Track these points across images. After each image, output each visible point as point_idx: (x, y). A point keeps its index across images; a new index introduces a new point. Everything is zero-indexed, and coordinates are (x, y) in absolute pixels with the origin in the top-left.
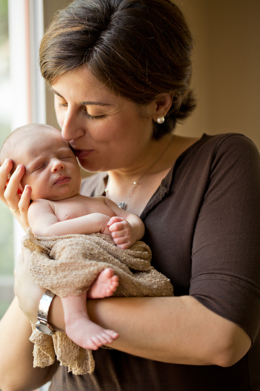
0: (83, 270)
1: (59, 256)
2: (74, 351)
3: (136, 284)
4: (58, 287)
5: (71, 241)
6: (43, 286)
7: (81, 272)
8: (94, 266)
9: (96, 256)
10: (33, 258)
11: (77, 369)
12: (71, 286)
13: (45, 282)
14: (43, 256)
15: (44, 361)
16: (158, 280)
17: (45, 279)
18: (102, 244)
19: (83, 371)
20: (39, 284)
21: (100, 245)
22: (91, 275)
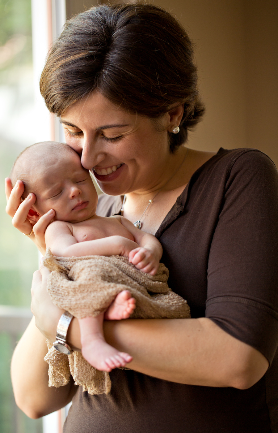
0: (101, 292)
1: (78, 277)
2: (91, 371)
3: (154, 307)
4: (76, 308)
5: (90, 263)
6: (61, 307)
7: (99, 294)
8: (113, 288)
9: (115, 278)
10: (52, 278)
11: (93, 389)
12: (89, 307)
13: (64, 303)
14: (62, 276)
15: (58, 381)
16: (176, 301)
17: (64, 300)
18: (121, 266)
19: (99, 391)
20: (57, 305)
21: (119, 267)
22: (110, 297)
